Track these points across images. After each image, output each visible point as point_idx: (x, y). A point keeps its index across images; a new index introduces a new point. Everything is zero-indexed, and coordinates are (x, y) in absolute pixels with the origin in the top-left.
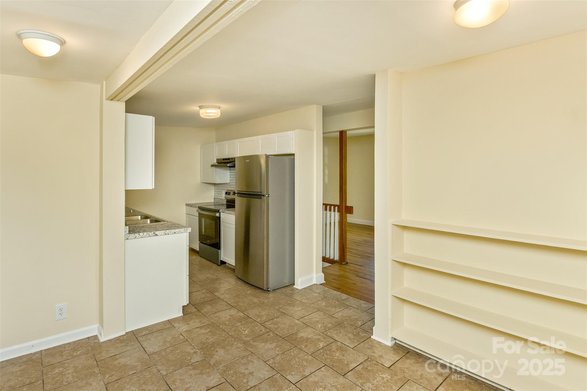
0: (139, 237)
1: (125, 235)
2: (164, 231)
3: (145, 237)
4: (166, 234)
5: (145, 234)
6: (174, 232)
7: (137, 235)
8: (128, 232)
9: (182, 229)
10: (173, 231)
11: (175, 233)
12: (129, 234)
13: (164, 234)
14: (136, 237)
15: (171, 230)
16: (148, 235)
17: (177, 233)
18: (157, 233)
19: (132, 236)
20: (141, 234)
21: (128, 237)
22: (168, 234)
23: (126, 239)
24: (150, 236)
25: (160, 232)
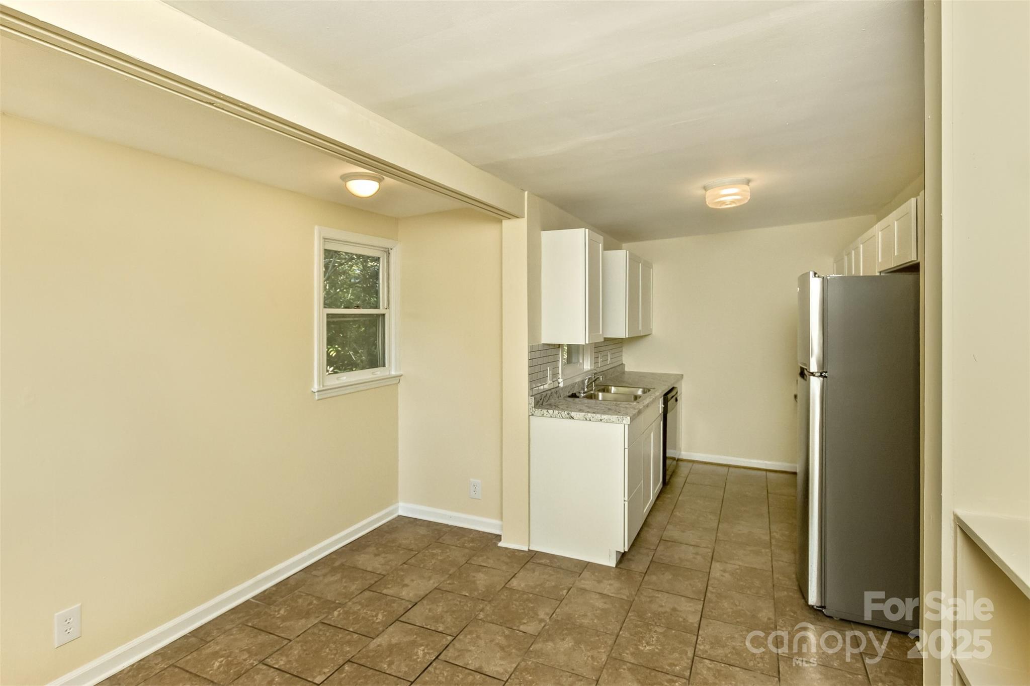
0: (548, 416)
1: (530, 409)
2: (584, 414)
3: (555, 417)
4: (586, 419)
5: (556, 412)
6: (599, 419)
7: (545, 411)
8: (533, 406)
9: (614, 416)
10: (598, 416)
11: (601, 420)
12: (534, 407)
13: (583, 418)
14: (543, 415)
15: (594, 414)
16: (559, 414)
17: (604, 422)
18: (573, 414)
19: (538, 412)
20: (551, 411)
21: (533, 413)
22: (590, 420)
23: (531, 414)
24: (563, 418)
25: (577, 414)
